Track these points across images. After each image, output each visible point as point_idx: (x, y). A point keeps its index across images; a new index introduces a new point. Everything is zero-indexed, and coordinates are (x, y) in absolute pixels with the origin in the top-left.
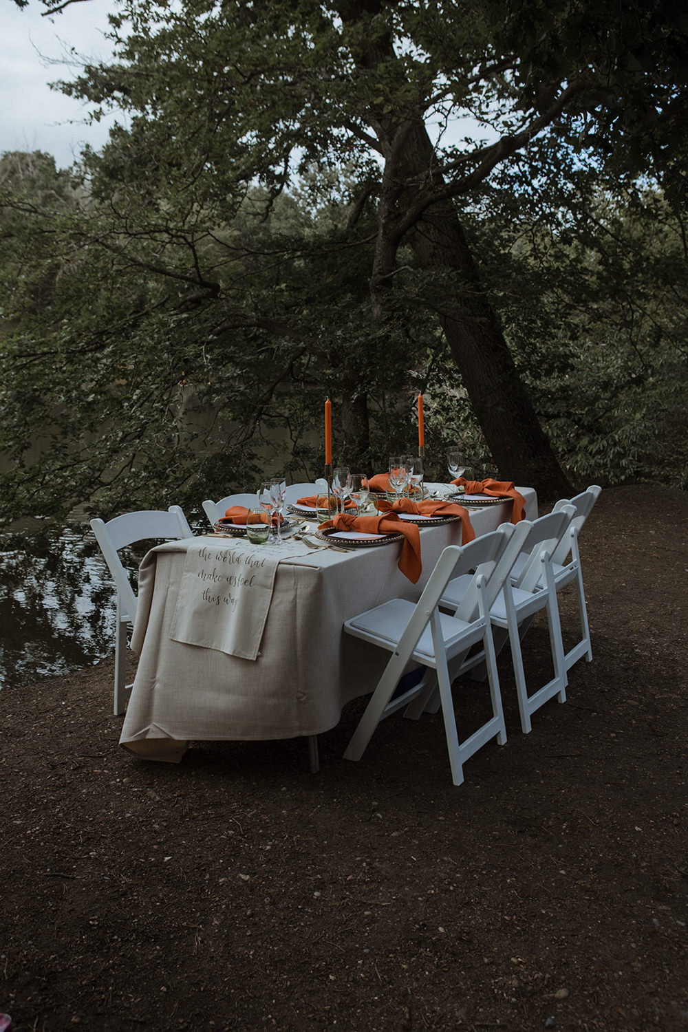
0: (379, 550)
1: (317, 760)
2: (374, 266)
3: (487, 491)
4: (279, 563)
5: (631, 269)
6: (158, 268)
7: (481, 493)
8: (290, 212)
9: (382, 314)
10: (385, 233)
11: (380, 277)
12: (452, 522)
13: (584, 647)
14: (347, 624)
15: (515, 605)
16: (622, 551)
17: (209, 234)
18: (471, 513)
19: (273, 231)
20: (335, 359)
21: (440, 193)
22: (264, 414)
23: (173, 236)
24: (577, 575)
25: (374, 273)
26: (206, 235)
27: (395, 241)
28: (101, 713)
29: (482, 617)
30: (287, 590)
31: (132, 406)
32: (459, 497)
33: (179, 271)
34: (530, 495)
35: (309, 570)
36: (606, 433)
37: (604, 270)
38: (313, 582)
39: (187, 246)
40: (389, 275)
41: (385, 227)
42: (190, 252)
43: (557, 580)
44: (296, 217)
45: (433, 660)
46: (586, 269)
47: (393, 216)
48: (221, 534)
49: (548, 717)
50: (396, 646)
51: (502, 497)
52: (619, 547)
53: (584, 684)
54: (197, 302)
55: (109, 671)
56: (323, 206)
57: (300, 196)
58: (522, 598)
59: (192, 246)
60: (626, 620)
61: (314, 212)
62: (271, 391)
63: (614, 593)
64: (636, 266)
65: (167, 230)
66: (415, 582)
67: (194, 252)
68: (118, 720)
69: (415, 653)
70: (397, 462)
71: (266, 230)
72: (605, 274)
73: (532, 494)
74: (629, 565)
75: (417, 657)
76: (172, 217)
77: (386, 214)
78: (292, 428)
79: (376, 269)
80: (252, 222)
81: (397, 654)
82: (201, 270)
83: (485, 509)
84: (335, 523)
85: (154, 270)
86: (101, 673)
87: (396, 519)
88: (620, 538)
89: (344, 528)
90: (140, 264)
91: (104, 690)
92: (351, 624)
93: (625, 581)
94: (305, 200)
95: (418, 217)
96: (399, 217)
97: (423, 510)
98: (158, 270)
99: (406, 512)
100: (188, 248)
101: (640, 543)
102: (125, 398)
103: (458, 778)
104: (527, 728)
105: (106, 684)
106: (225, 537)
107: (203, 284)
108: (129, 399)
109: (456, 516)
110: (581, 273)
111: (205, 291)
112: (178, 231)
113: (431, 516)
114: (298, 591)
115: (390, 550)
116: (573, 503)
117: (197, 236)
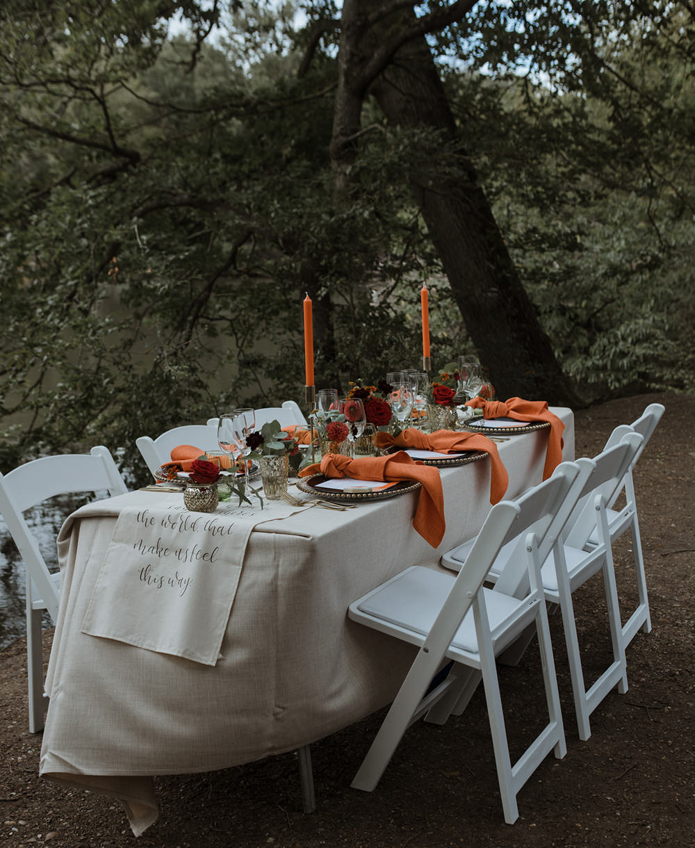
0: (389, 506)
1: (313, 793)
2: (334, 125)
3: (513, 414)
4: (254, 530)
5: (650, 125)
6: (58, 131)
7: (505, 418)
8: (218, 67)
9: (347, 186)
10: (347, 82)
11: (343, 139)
12: (479, 459)
13: (642, 614)
14: (353, 608)
15: (569, 571)
16: (661, 481)
17: (123, 85)
18: (500, 446)
19: (198, 92)
20: (290, 244)
21: (416, 28)
22: (202, 316)
23: (76, 88)
24: (633, 522)
25: (334, 134)
26: (119, 88)
27: (359, 93)
28: (12, 731)
29: (534, 591)
30: (262, 568)
31: (47, 313)
32: (478, 423)
33: (86, 136)
34: (567, 418)
35: (297, 541)
36: (606, 331)
37: (614, 128)
38: (302, 556)
39: (96, 101)
40: (355, 136)
41: (347, 74)
42: (100, 110)
43: (612, 532)
44: (225, 73)
45: (477, 658)
46: (592, 126)
47: (356, 59)
48: (166, 486)
49: (609, 715)
50: (424, 638)
51: (534, 422)
52: (656, 476)
53: (647, 665)
54: (111, 176)
55: (21, 662)
56: (258, 60)
57: (228, 47)
58: (576, 560)
59: (101, 101)
60: (685, 573)
61: (246, 67)
62: (209, 289)
63: (663, 537)
64: (657, 122)
65: (69, 81)
66: (435, 545)
67: (105, 109)
68: (35, 740)
69: (451, 649)
70: (397, 379)
71: (189, 90)
72: (616, 132)
73: (570, 415)
74: (674, 498)
75: (453, 653)
76: (74, 64)
77: (348, 57)
78: (239, 335)
79: (337, 129)
80: (171, 81)
81: (426, 651)
82: (114, 133)
83: (514, 439)
84: (323, 467)
85: (53, 134)
86: (10, 666)
87: (406, 459)
88: (655, 463)
89: (336, 474)
90: (37, 128)
91: (16, 693)
92: (358, 609)
93: (674, 520)
94: (235, 51)
95: (388, 60)
96: (364, 60)
97: (437, 444)
98: (59, 134)
99: (413, 448)
100: (97, 105)
101: (681, 469)
102: (37, 303)
103: (511, 814)
104: (586, 733)
105: (17, 685)
106: (172, 491)
107: (118, 152)
108: (42, 304)
109: (483, 452)
110: (585, 131)
111: (120, 161)
112: (82, 82)
113: (450, 452)
114: (280, 569)
115: (403, 504)
116: (637, 429)
117: (109, 87)
